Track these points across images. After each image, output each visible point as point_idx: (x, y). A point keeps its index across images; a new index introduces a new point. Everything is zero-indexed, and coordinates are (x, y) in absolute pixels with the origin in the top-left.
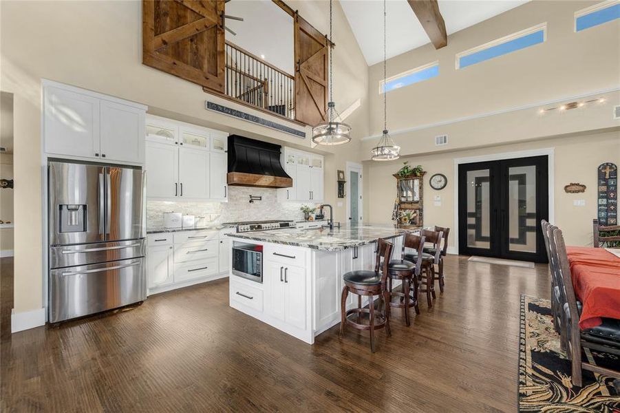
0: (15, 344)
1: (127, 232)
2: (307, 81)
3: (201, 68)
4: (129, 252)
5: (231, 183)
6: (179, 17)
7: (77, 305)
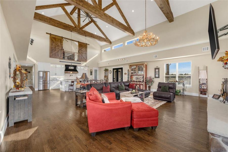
0: (35, 92)
1: (48, 80)
2: (81, 54)
3: (59, 56)
4: (49, 82)
5: (65, 73)
6: (55, 50)
7: (41, 88)
